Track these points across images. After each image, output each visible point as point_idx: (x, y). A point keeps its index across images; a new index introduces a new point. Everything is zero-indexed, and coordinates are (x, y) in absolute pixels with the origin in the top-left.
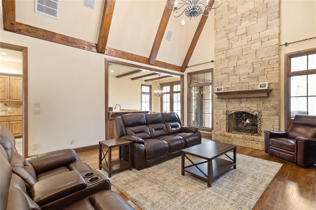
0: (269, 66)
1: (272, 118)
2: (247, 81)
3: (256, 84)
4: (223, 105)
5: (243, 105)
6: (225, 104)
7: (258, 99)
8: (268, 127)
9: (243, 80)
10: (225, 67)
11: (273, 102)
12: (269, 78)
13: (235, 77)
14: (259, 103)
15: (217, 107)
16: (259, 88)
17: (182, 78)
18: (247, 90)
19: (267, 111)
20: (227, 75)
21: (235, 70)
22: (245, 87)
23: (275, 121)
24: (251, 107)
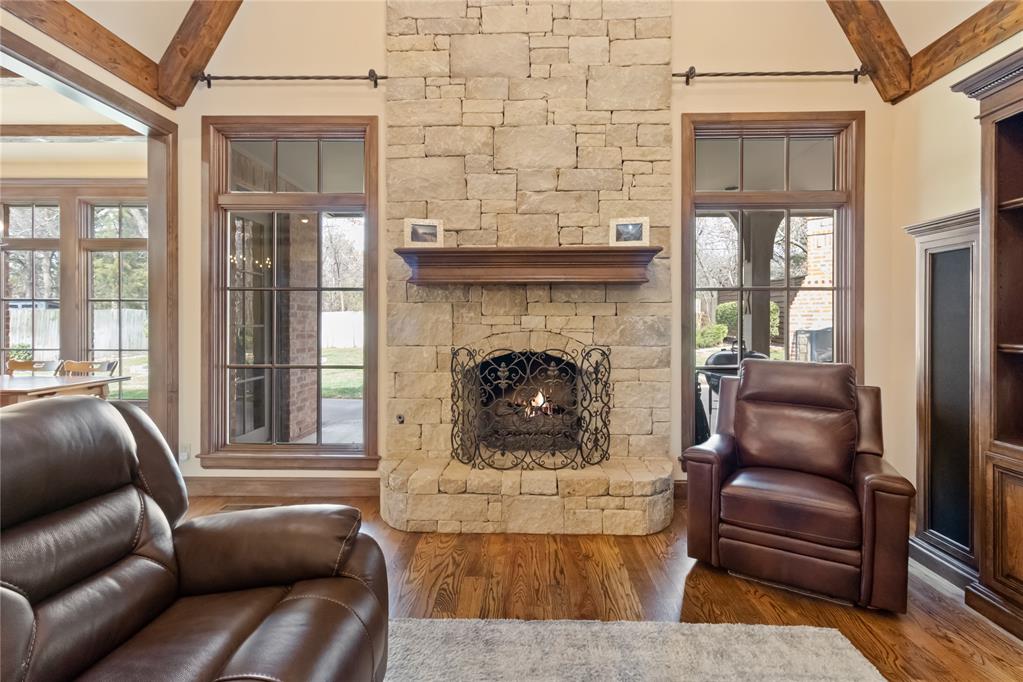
0: (636, 153)
1: (652, 378)
2: (551, 208)
3: (590, 223)
4: (437, 320)
5: (533, 321)
6: (448, 317)
7: (599, 294)
8: (633, 416)
9: (536, 198)
10: (447, 120)
11: (653, 309)
12: (640, 204)
13: (495, 177)
14: (599, 312)
15: (401, 330)
16: (613, 243)
17: (159, 145)
18: (553, 245)
19: (631, 348)
20: (455, 162)
21: (498, 143)
22: (546, 232)
23: (659, 390)
24: (571, 330)
